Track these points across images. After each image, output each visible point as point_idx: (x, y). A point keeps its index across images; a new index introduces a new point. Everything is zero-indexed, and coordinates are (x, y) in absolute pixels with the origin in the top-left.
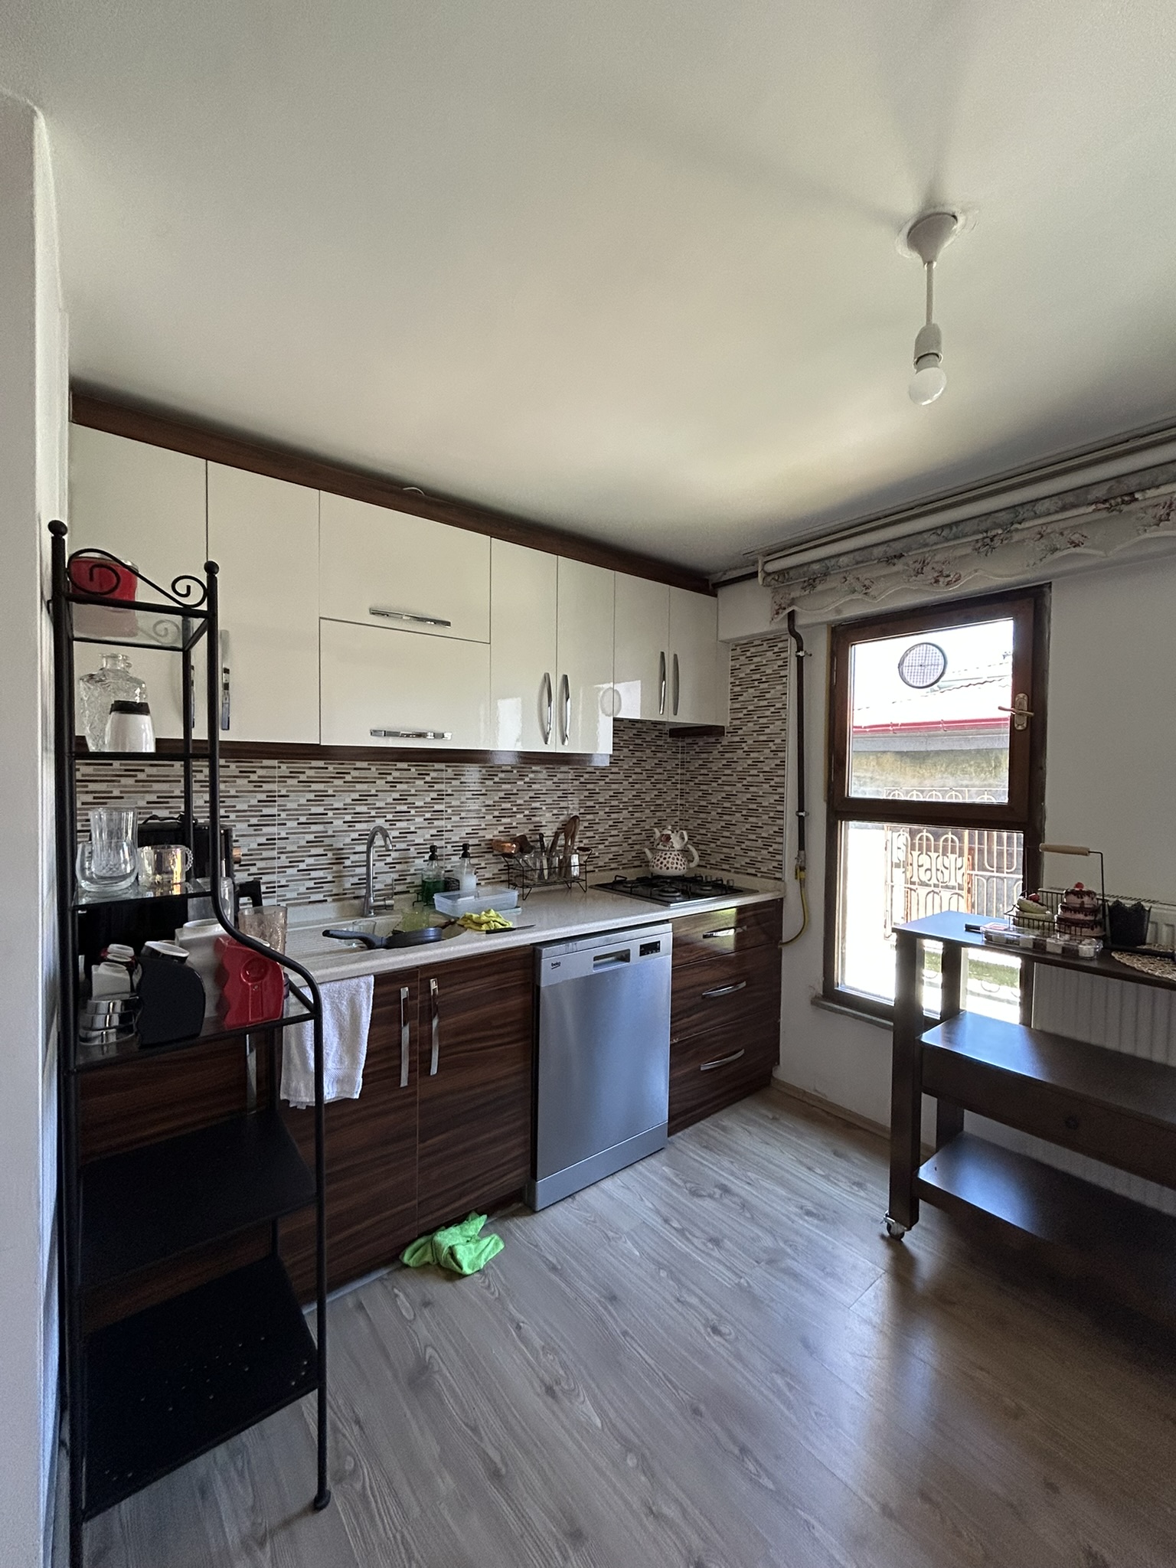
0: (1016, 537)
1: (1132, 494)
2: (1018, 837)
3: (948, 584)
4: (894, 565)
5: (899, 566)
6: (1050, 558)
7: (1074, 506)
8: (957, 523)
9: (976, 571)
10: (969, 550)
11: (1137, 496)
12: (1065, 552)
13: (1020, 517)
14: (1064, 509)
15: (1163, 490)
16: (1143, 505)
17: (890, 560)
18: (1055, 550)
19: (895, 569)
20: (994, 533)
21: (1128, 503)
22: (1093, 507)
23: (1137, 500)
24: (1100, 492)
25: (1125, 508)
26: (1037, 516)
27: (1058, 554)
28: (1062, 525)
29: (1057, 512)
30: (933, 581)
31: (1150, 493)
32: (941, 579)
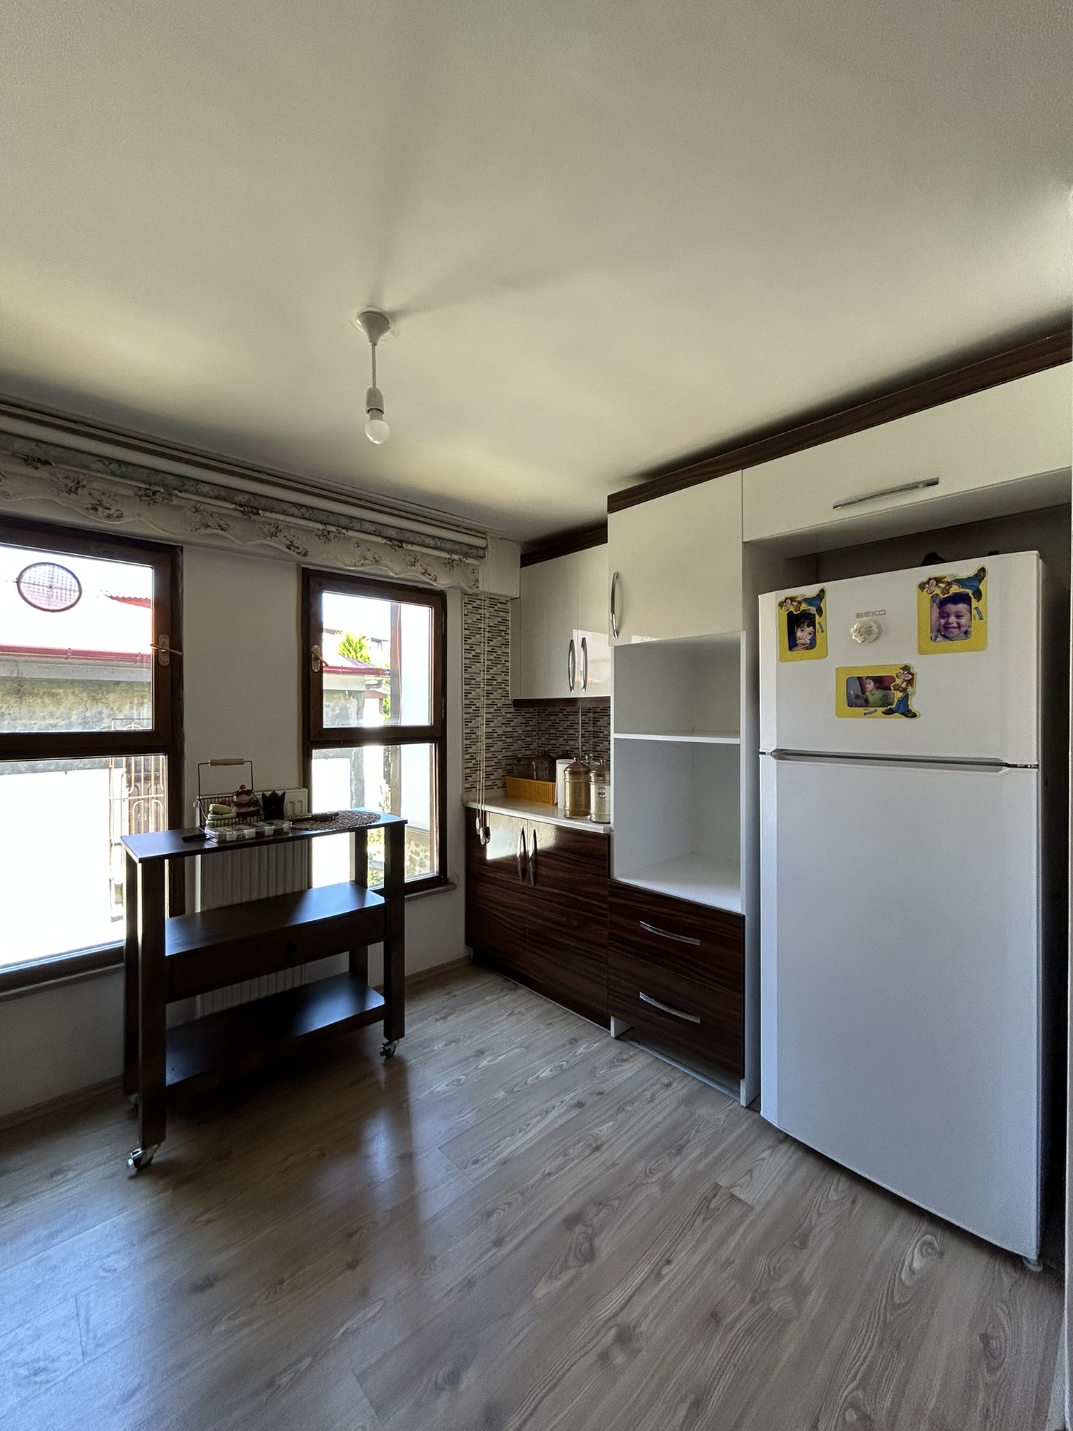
0: (175, 502)
1: (257, 509)
2: (162, 759)
3: (109, 517)
4: (37, 469)
5: (43, 473)
6: (203, 531)
7: (224, 499)
8: (127, 464)
9: (139, 516)
10: (130, 493)
11: (260, 512)
12: (215, 531)
13: (186, 488)
14: (217, 498)
15: (274, 515)
16: (263, 519)
17: (28, 460)
18: (207, 526)
19: (37, 474)
20: (156, 488)
21: (255, 514)
22: (234, 506)
23: (259, 514)
24: (242, 498)
25: (253, 517)
26: (197, 493)
27: (210, 531)
28: (215, 509)
29: (211, 497)
30: (90, 506)
31: (268, 514)
32: (100, 509)
